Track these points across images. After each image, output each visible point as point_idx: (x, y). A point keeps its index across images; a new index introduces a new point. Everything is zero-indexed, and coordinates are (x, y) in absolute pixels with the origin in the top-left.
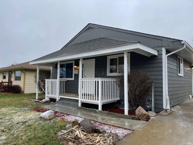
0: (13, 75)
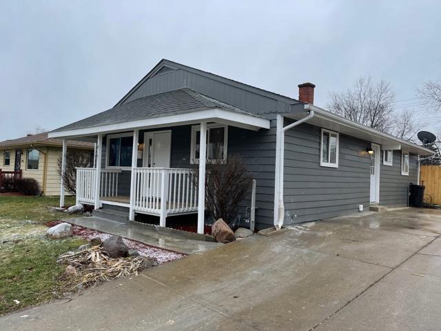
0: (23, 157)
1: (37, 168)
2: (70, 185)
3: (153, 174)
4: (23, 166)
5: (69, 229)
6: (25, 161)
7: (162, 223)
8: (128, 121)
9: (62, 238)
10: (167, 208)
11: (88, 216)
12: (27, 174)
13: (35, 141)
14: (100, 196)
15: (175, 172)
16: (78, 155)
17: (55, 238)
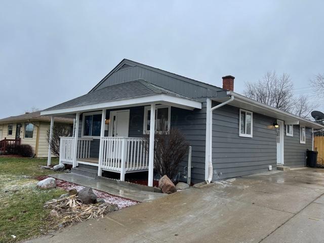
0: (22, 129)
1: (32, 137)
2: (55, 150)
3: (116, 141)
4: (22, 136)
5: (53, 182)
6: (23, 132)
7: (122, 178)
8: (98, 103)
9: (48, 189)
10: (126, 167)
11: (68, 172)
12: (25, 141)
13: (31, 118)
14: (77, 157)
15: (132, 141)
16: (62, 128)
17: (43, 189)
